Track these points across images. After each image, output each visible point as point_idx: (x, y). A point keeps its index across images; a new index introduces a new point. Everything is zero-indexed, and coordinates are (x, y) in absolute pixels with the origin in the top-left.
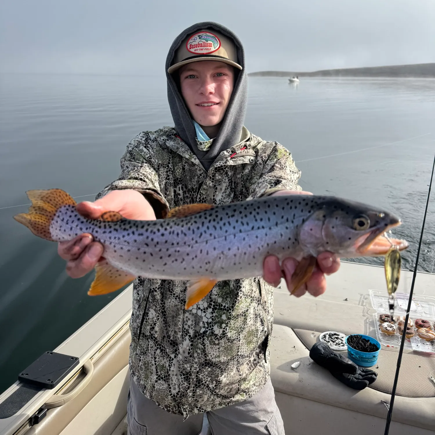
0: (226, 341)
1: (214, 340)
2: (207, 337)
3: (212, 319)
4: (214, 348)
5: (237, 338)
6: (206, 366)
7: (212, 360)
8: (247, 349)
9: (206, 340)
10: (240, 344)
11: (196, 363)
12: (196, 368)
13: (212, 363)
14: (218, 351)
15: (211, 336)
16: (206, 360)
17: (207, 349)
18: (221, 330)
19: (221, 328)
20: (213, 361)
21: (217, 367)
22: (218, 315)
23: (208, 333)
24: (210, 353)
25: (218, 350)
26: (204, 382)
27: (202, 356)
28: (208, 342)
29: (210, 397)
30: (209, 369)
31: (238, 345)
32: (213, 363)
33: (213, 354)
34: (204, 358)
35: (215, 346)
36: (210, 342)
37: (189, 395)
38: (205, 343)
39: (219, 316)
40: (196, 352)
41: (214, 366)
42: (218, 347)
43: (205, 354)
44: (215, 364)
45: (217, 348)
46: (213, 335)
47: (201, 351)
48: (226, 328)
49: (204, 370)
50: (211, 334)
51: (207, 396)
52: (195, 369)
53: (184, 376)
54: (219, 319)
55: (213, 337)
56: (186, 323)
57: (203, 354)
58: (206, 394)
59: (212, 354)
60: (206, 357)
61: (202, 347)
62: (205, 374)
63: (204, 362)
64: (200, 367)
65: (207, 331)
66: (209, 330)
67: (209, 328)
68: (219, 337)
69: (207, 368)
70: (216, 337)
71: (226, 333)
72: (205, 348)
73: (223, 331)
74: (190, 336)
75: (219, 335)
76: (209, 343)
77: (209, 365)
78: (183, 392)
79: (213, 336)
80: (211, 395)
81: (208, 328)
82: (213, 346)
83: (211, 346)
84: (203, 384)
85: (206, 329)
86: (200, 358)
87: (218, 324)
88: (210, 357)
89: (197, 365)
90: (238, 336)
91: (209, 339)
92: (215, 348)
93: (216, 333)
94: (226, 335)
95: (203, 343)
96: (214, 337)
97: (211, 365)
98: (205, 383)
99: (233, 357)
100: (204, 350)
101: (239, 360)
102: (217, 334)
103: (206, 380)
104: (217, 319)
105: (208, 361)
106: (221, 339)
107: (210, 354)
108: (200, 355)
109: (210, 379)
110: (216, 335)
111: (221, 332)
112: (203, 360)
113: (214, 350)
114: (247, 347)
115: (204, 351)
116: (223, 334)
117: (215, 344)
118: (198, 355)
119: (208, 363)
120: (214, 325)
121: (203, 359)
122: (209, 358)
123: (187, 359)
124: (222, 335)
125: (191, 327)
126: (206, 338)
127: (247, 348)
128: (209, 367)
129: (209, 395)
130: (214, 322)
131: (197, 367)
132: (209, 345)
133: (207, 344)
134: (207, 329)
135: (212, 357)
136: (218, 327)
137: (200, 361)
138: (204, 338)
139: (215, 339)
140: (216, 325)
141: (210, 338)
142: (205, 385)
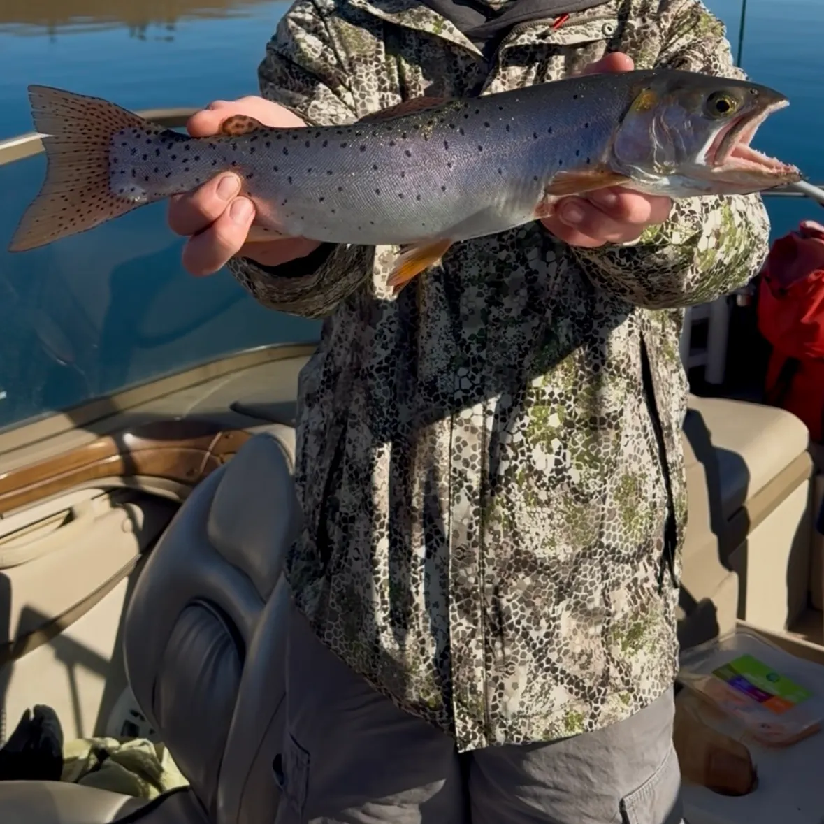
0: (569, 495)
1: (536, 489)
2: (517, 482)
3: (524, 433)
4: (537, 515)
5: (600, 492)
6: (518, 570)
7: (536, 552)
8: (625, 533)
9: (517, 492)
10: (605, 512)
11: (491, 562)
12: (492, 577)
13: (535, 561)
14: (551, 525)
15: (527, 476)
16: (518, 552)
17: (519, 518)
18: (552, 457)
19: (550, 451)
20: (538, 556)
21: (549, 575)
22: (538, 420)
23: (518, 472)
24: (527, 529)
25: (548, 521)
26: (514, 619)
27: (507, 539)
28: (520, 496)
29: (535, 677)
30: (528, 581)
31: (601, 513)
32: (536, 563)
33: (537, 534)
34: (512, 547)
35: (539, 509)
36: (526, 495)
37: (475, 656)
38: (513, 499)
39: (541, 422)
40: (491, 529)
41: (539, 573)
42: (547, 510)
43: (516, 534)
44: (542, 565)
45: (546, 516)
46: (532, 473)
47: (504, 526)
48: (563, 451)
49: (515, 584)
50: (527, 472)
51: (527, 671)
52: (488, 582)
53: (459, 603)
54: (543, 429)
55: (532, 481)
56: (457, 453)
57: (510, 534)
58: (523, 664)
59: (534, 535)
60: (516, 543)
61: (507, 513)
62: (516, 596)
63: (512, 558)
64: (503, 573)
65: (516, 467)
66: (521, 462)
67: (520, 458)
68: (546, 480)
69: (521, 575)
70: (538, 480)
71: (565, 469)
72: (513, 515)
73: (557, 462)
74: (470, 488)
75: (548, 475)
76: (523, 499)
77: (526, 569)
78: (460, 647)
79: (531, 476)
80: (536, 668)
81: (516, 458)
82: (534, 510)
83: (529, 509)
84: (511, 626)
85: (511, 463)
86: (501, 548)
87: (541, 442)
88: (528, 542)
89: (494, 569)
90: (601, 486)
91: (524, 487)
92: (541, 517)
93: (538, 467)
94: (565, 473)
95: (509, 501)
96: (535, 478)
97: (532, 569)
98: (519, 622)
99: (590, 548)
100: (511, 522)
101: (605, 563)
102: (542, 472)
103: (520, 613)
104: (536, 429)
105: (524, 556)
106: (554, 487)
107: (528, 532)
108: (502, 539)
109: (532, 614)
110: (540, 474)
111: (552, 465)
112: (510, 552)
113: (539, 521)
114: (625, 525)
115: (512, 525)
116: (558, 472)
117: (539, 503)
118: (494, 539)
119: (525, 563)
120: (532, 446)
121: (509, 549)
122: (527, 547)
123: (465, 554)
124: (554, 474)
125: (472, 463)
126: (516, 486)
127: (624, 529)
128: (527, 575)
129: (533, 668)
130: (530, 440)
131: (494, 573)
132: (524, 505)
133: (518, 503)
134: (514, 463)
135: (534, 544)
136: (543, 450)
137: (503, 557)
138: (510, 486)
139: (539, 487)
140: (538, 446)
141: (525, 484)
142: (517, 631)
